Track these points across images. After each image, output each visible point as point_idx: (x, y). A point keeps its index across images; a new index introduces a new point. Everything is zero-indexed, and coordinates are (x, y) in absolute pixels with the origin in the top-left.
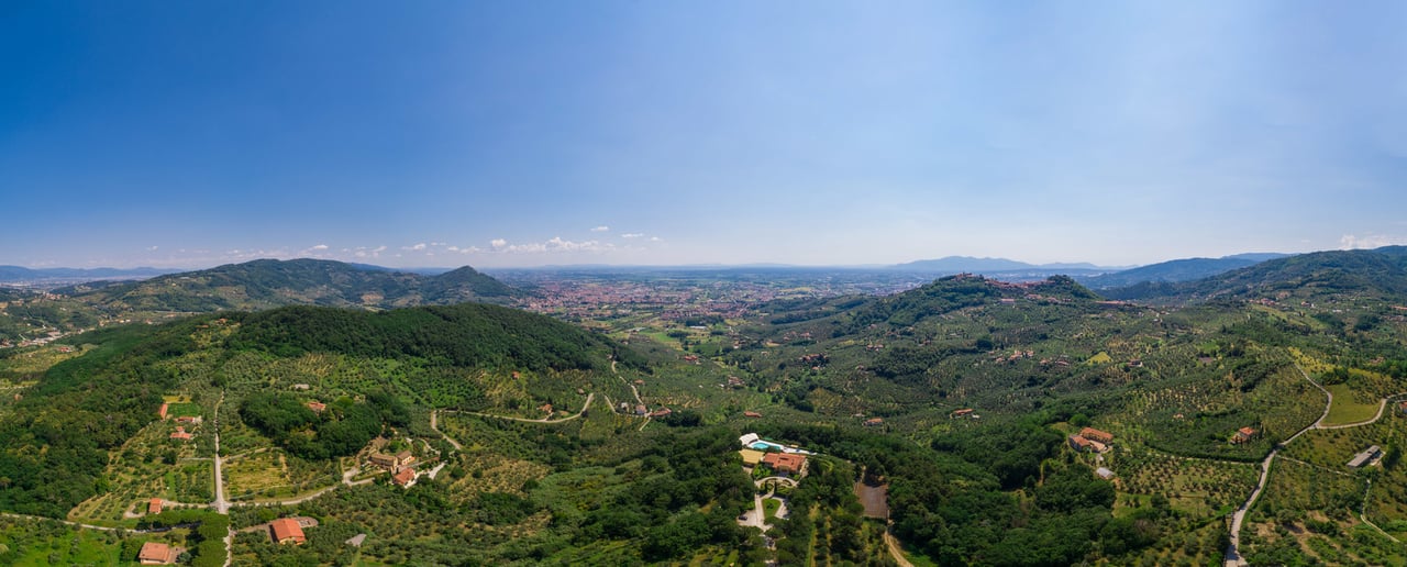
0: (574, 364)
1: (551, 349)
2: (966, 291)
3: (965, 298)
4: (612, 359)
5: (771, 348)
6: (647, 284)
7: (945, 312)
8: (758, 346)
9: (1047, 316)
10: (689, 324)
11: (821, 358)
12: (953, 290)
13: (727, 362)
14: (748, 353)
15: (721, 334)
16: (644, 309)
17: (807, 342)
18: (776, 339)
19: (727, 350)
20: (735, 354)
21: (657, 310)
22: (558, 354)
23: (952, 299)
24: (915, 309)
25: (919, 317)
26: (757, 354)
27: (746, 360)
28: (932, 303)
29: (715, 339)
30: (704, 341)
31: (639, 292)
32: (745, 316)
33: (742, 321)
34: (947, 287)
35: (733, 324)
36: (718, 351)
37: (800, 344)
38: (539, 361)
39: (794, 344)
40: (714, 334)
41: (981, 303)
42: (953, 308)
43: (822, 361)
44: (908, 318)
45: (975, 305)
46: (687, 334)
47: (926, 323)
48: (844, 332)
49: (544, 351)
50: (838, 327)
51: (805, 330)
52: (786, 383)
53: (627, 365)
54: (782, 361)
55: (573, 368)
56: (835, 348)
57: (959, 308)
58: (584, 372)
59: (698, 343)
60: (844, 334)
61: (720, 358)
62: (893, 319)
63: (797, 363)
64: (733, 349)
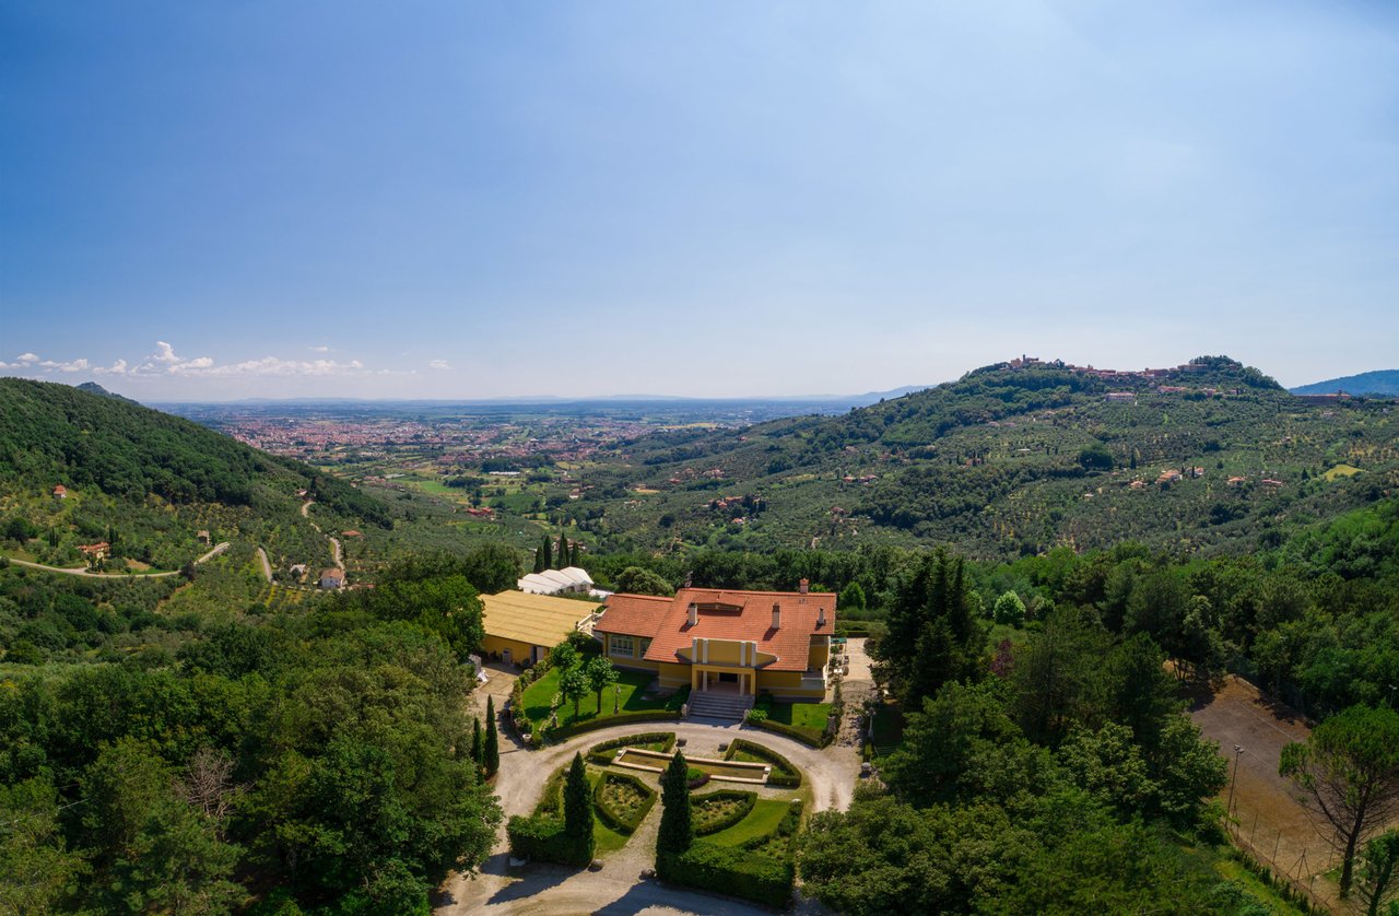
0: (211, 491)
1: (164, 462)
2: (1033, 384)
3: (1035, 396)
4: (305, 498)
5: (644, 496)
6: (421, 420)
7: (997, 417)
8: (617, 493)
9: (1209, 414)
10: (487, 468)
11: (748, 502)
12: (1006, 383)
13: (554, 521)
14: (597, 505)
15: (546, 479)
16: (407, 451)
17: (716, 484)
18: (652, 482)
19: (556, 502)
20: (573, 508)
21: (432, 453)
22: (179, 472)
23: (1007, 397)
24: (934, 417)
25: (943, 430)
26: (614, 508)
27: (592, 515)
28: (968, 405)
29: (534, 487)
30: (511, 491)
31: (406, 431)
32: (593, 457)
33: (589, 464)
34: (996, 380)
35: (567, 468)
36: (536, 504)
37: (704, 487)
38: (129, 476)
39: (690, 489)
40: (532, 480)
41: (1067, 403)
42: (1012, 412)
43: (751, 507)
44: (921, 431)
45: (1054, 405)
46: (482, 482)
47: (963, 437)
48: (791, 462)
49: (145, 463)
50: (776, 456)
51: (711, 465)
52: (676, 548)
53: (338, 509)
54: (665, 512)
55: (210, 500)
56: (776, 486)
57: (1023, 412)
58: (232, 509)
59: (500, 492)
60: (790, 467)
61: (541, 515)
62: (888, 436)
63: (699, 514)
64: (566, 500)
